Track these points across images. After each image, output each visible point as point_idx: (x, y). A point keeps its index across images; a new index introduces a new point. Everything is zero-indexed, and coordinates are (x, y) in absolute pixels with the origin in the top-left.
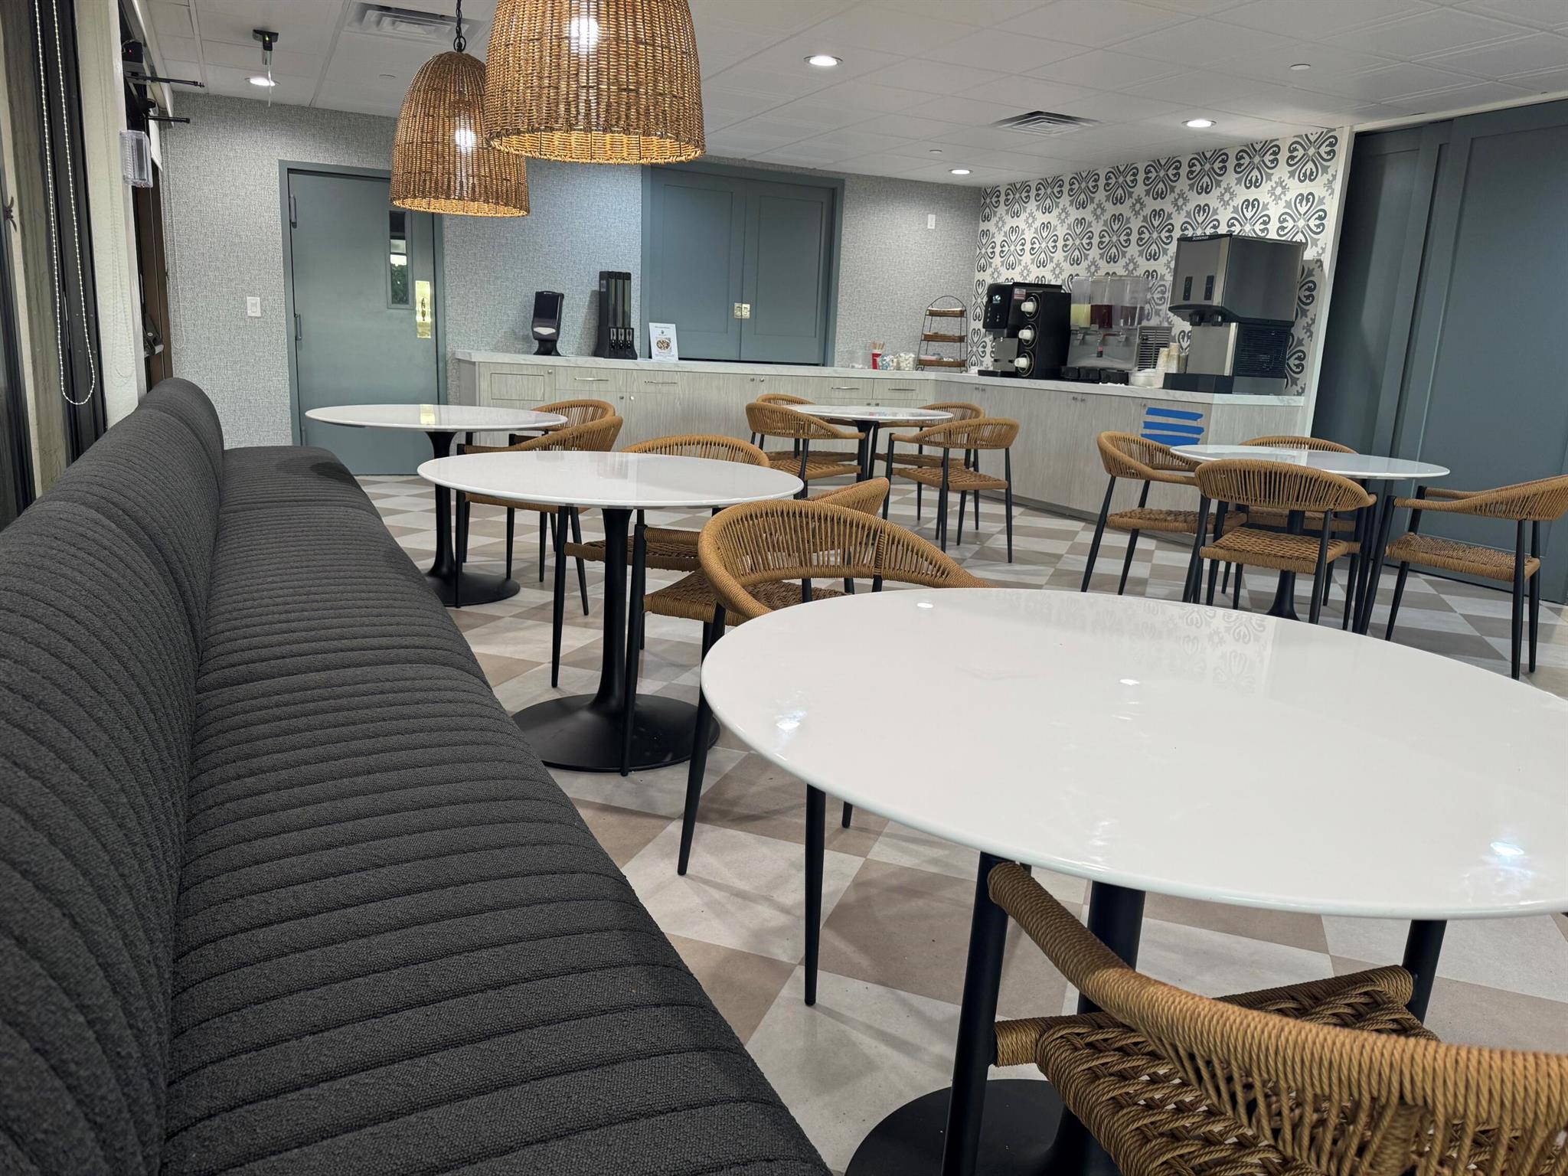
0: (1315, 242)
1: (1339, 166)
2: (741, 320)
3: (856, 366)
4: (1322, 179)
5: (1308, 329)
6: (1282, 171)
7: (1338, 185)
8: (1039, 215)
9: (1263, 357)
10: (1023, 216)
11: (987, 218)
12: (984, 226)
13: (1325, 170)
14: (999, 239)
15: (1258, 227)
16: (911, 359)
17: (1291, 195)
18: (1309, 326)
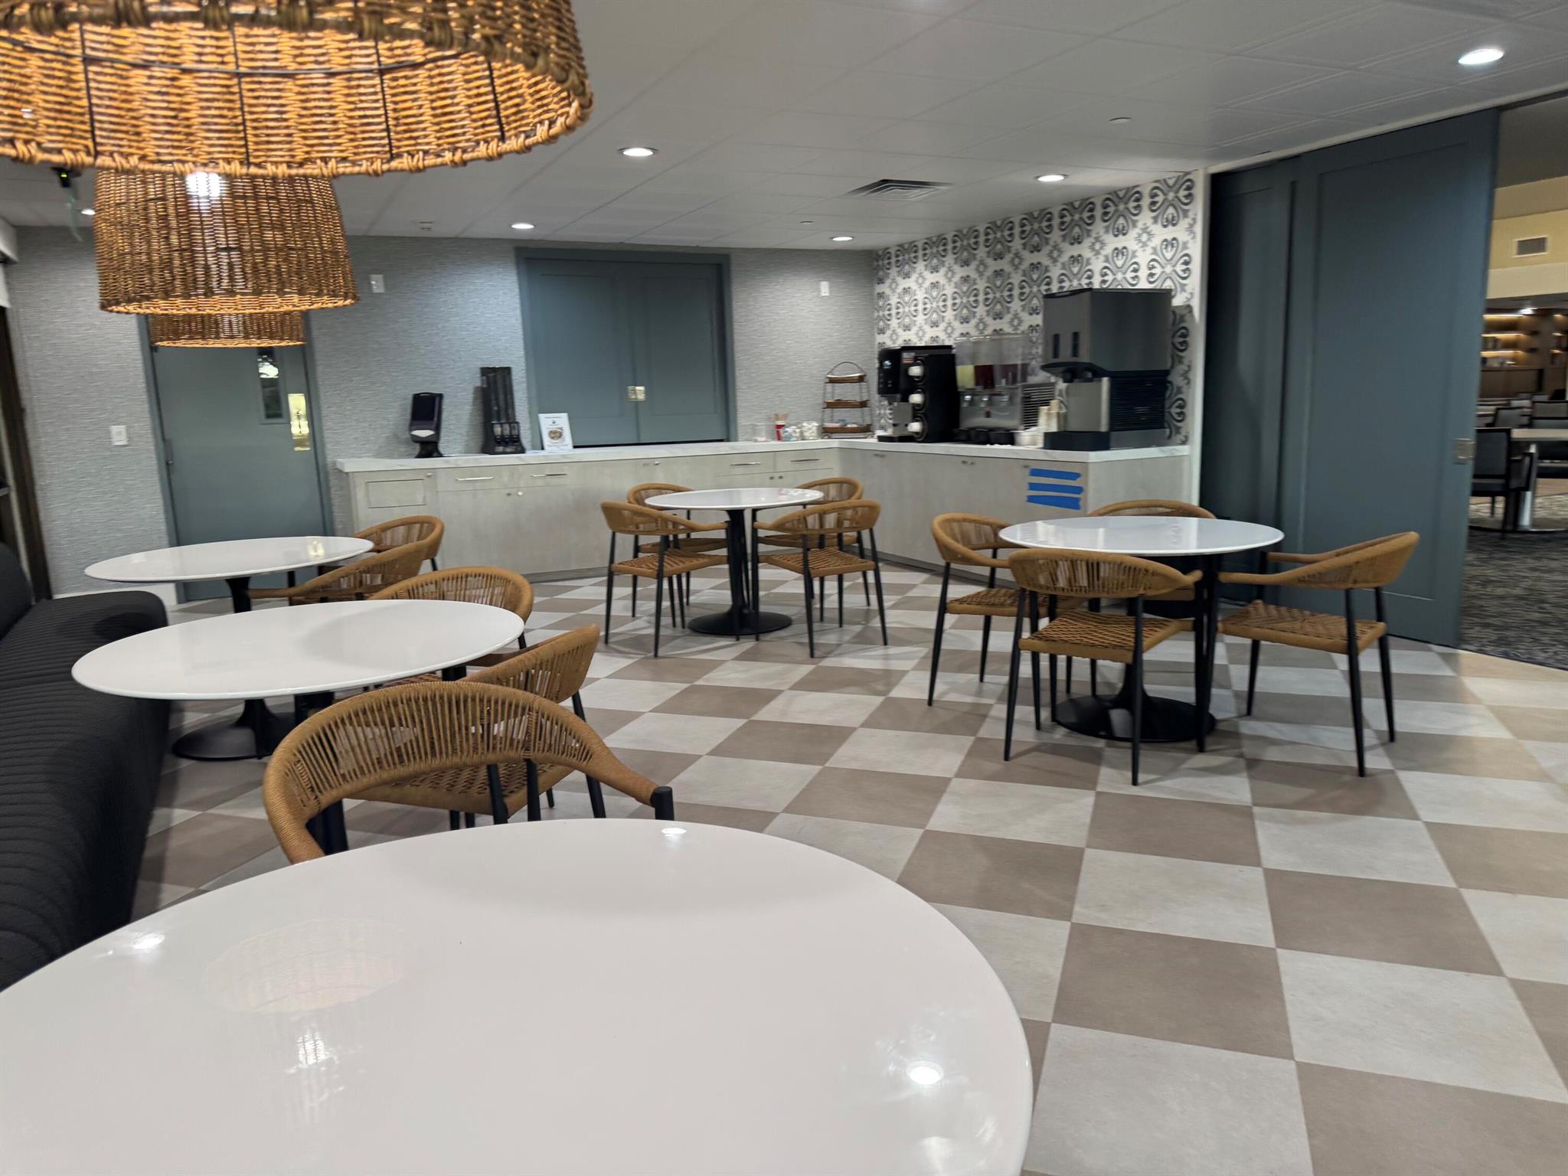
0: (1183, 287)
1: (1198, 210)
2: (637, 403)
3: (759, 439)
4: (1184, 223)
5: (1186, 376)
6: (1145, 218)
7: (1199, 229)
8: (927, 274)
9: (1140, 409)
10: (914, 276)
11: (881, 281)
12: (880, 289)
13: (1185, 213)
14: (894, 300)
15: (1130, 275)
16: (814, 428)
17: (1156, 242)
18: (1187, 372)
